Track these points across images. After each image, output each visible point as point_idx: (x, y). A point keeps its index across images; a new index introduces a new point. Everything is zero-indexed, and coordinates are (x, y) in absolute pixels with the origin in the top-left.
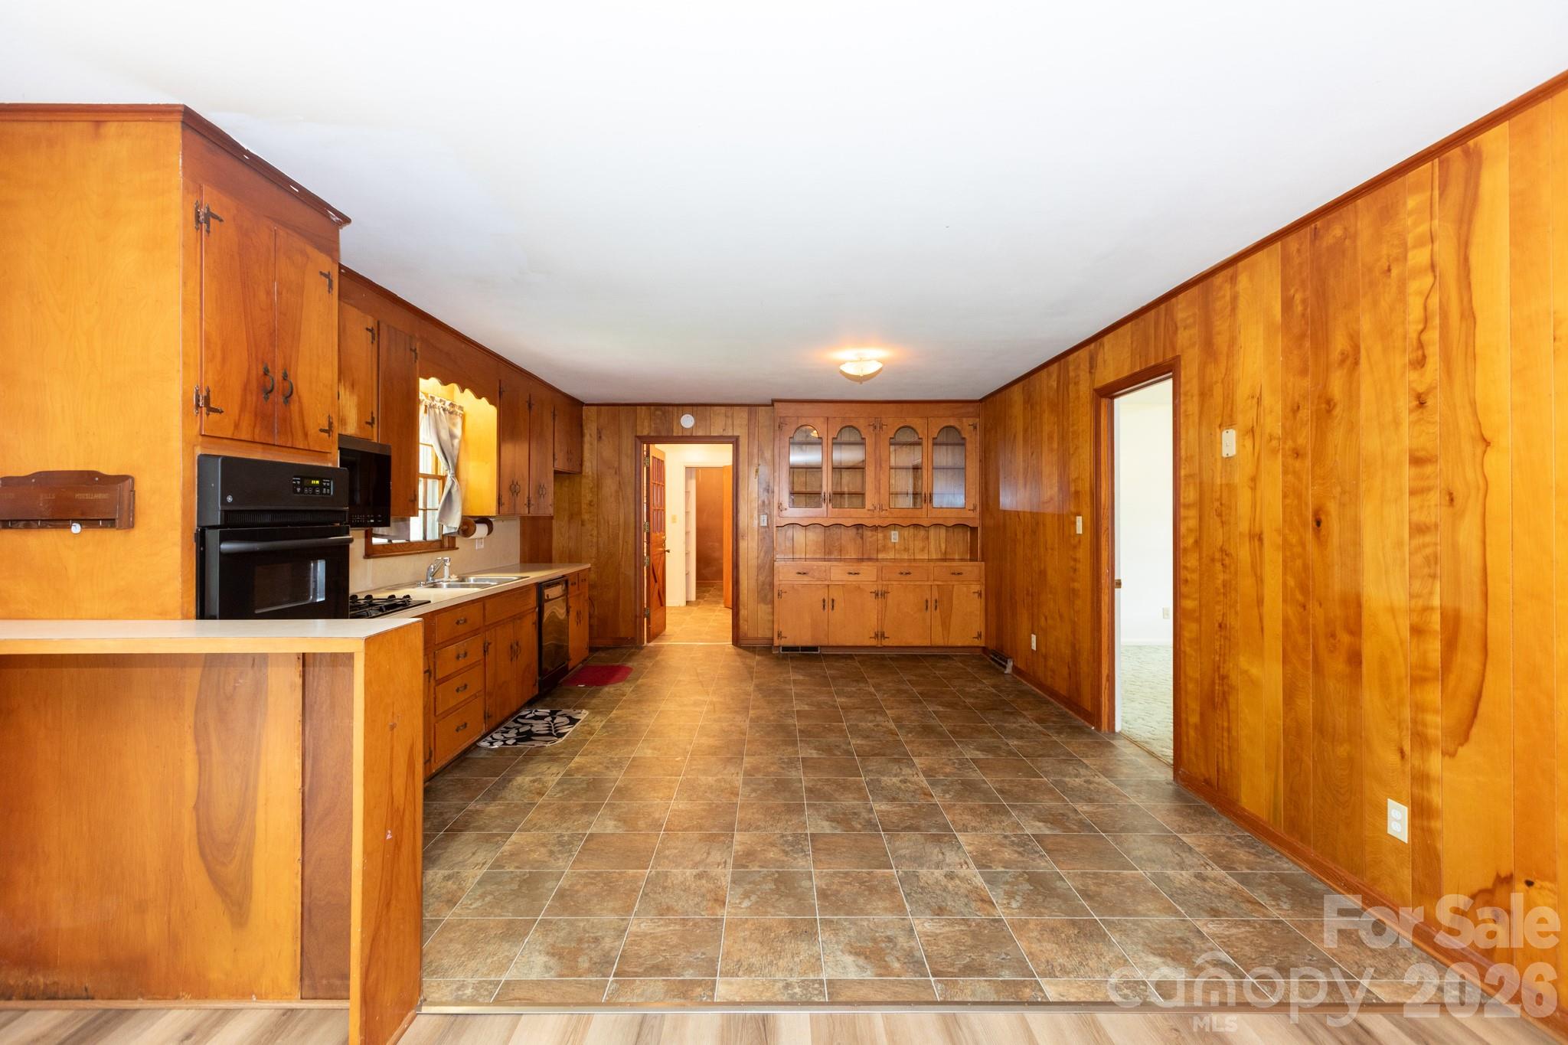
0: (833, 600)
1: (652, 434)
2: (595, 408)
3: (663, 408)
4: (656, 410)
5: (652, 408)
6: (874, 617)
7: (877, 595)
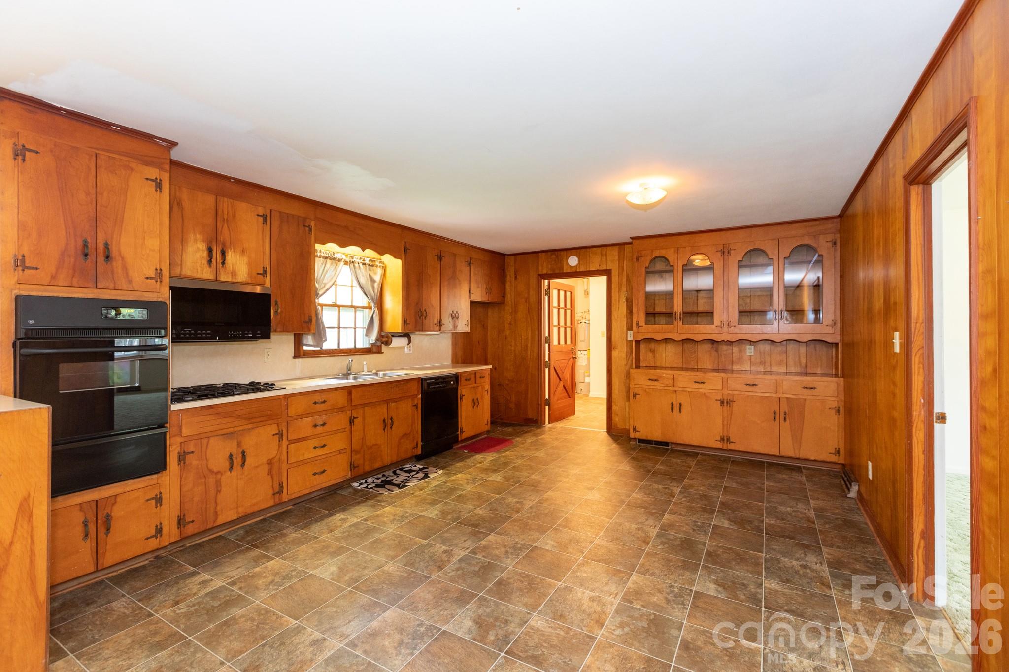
0: (680, 405)
1: (549, 272)
2: (513, 257)
3: (556, 253)
4: (552, 255)
5: (549, 253)
6: (719, 422)
7: (722, 402)
